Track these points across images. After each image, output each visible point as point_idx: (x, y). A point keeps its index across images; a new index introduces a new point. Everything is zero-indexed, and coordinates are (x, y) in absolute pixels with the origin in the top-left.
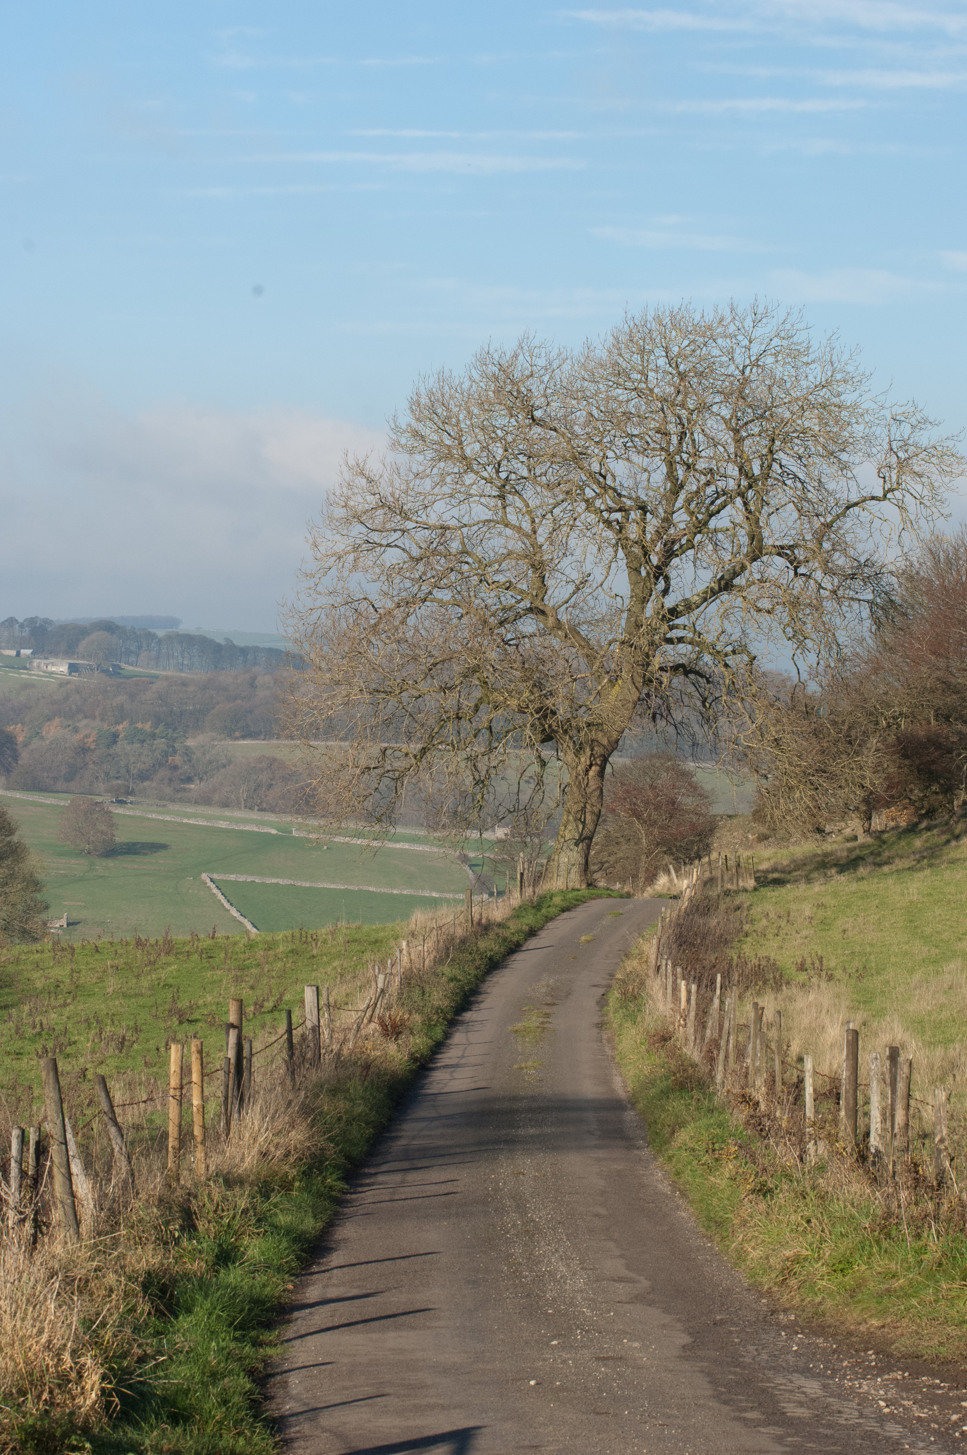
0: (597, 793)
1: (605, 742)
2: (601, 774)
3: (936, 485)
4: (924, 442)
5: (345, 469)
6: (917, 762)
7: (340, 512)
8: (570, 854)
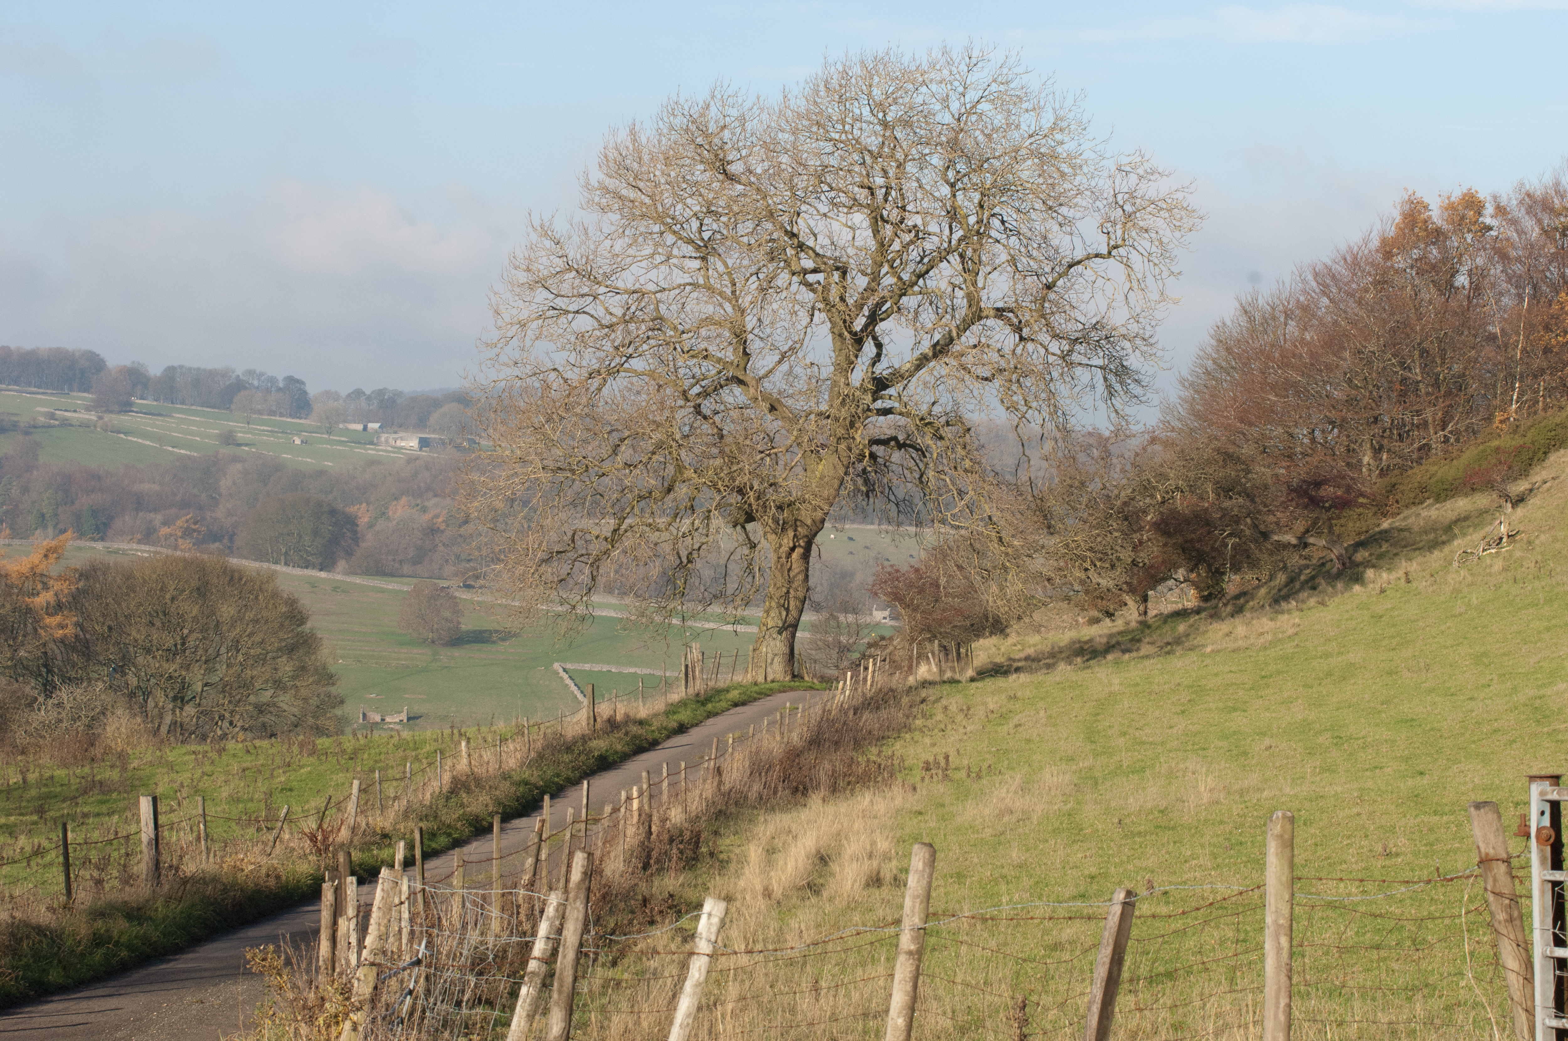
0: (801, 577)
1: (809, 522)
2: (806, 556)
3: (1165, 240)
4: (1152, 194)
5: (530, 229)
6: (1180, 540)
7: (522, 277)
8: (772, 643)
